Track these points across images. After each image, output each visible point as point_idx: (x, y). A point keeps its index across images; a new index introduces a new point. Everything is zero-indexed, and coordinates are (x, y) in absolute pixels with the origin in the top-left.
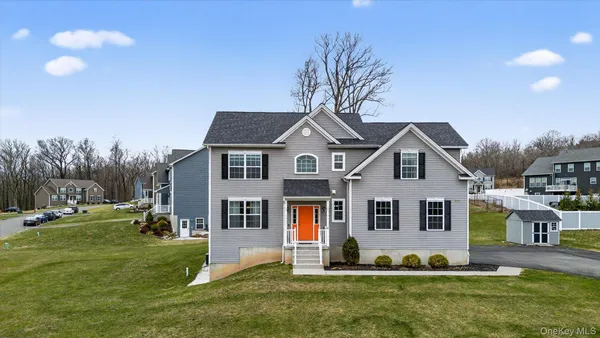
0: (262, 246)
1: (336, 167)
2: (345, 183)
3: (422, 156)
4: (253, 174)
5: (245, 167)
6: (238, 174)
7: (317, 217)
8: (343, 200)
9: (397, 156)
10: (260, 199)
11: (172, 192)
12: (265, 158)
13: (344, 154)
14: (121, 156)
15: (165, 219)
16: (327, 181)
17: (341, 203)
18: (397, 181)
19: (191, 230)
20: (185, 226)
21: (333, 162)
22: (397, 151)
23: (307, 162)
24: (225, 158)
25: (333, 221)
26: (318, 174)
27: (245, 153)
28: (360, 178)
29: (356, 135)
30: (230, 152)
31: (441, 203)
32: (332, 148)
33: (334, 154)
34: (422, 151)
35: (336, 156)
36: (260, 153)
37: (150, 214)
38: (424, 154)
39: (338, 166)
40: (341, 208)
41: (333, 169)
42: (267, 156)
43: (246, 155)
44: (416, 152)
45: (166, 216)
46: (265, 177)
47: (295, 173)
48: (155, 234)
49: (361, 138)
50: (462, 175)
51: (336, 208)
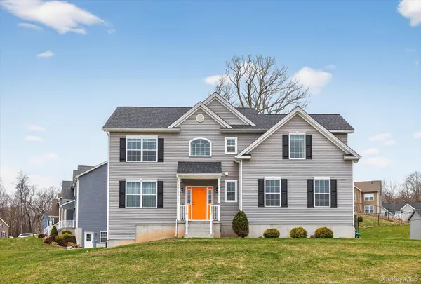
0: (157, 224)
1: (228, 151)
2: (237, 164)
3: (309, 138)
4: (149, 156)
5: (142, 150)
6: (135, 156)
7: (210, 197)
8: (236, 181)
9: (285, 138)
10: (156, 181)
11: (77, 207)
12: (161, 141)
13: (236, 138)
14: (28, 193)
15: (70, 233)
16: (220, 163)
17: (233, 184)
18: (285, 161)
19: (95, 243)
20: (89, 239)
21: (226, 146)
22: (286, 133)
23: (200, 146)
24: (123, 141)
25: (226, 201)
26: (211, 157)
27: (143, 138)
28: (249, 157)
29: (248, 122)
30: (128, 137)
31: (327, 182)
32: (225, 133)
33: (226, 138)
34: (309, 133)
35: (228, 140)
36: (156, 137)
37: (55, 228)
38: (311, 136)
39: (231, 149)
40: (233, 189)
41: (226, 153)
42: (163, 140)
43: (143, 140)
44: (304, 134)
45: (71, 231)
46: (161, 159)
47: (189, 156)
48: (59, 244)
49: (252, 124)
50: (347, 155)
51: (228, 189)
